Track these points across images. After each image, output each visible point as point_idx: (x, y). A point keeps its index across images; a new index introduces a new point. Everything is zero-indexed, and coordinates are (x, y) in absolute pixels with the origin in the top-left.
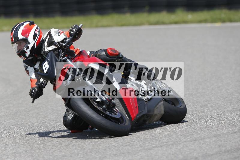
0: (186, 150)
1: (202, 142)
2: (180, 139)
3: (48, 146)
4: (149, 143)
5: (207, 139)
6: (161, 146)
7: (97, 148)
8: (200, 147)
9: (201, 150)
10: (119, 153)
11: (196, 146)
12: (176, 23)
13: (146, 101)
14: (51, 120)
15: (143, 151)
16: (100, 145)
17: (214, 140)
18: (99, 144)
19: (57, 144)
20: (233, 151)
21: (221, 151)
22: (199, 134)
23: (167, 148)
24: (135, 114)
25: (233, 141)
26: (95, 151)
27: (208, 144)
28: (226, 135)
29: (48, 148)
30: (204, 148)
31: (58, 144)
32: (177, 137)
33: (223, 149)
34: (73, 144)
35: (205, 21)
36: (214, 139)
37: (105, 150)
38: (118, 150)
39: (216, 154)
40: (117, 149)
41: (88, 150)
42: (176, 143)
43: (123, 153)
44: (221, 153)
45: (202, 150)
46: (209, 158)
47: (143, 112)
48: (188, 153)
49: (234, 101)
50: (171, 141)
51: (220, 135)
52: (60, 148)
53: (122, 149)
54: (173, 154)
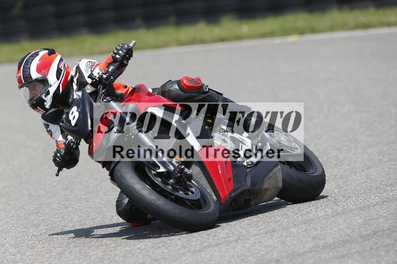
0: (259, 248)
1: (284, 233)
2: (247, 231)
3: (28, 256)
4: (197, 240)
5: (292, 228)
6: (218, 245)
7: (110, 255)
8: (282, 241)
9: (284, 248)
10: (149, 260)
11: (276, 241)
12: (223, 40)
13: (248, 168)
14: (30, 212)
15: (188, 254)
16: (116, 249)
17: (304, 229)
18: (113, 247)
19: (43, 251)
20: (337, 245)
21: (318, 247)
22: (279, 221)
23: (228, 247)
24: (227, 190)
25: (336, 229)
26: (108, 259)
27: (294, 237)
28: (323, 219)
29: (30, 260)
30: (289, 244)
31: (45, 252)
32: (243, 228)
33: (321, 243)
34: (70, 250)
35: (271, 34)
36: (304, 227)
37: (125, 256)
38: (146, 255)
39: (311, 252)
40: (144, 253)
41: (95, 259)
42: (242, 237)
43: (156, 260)
44: (318, 249)
45: (286, 247)
46: (300, 260)
47: (241, 186)
48: (264, 252)
49: (331, 163)
50: (233, 236)
51: (313, 220)
52: (49, 258)
53: (153, 254)
54: (238, 257)
